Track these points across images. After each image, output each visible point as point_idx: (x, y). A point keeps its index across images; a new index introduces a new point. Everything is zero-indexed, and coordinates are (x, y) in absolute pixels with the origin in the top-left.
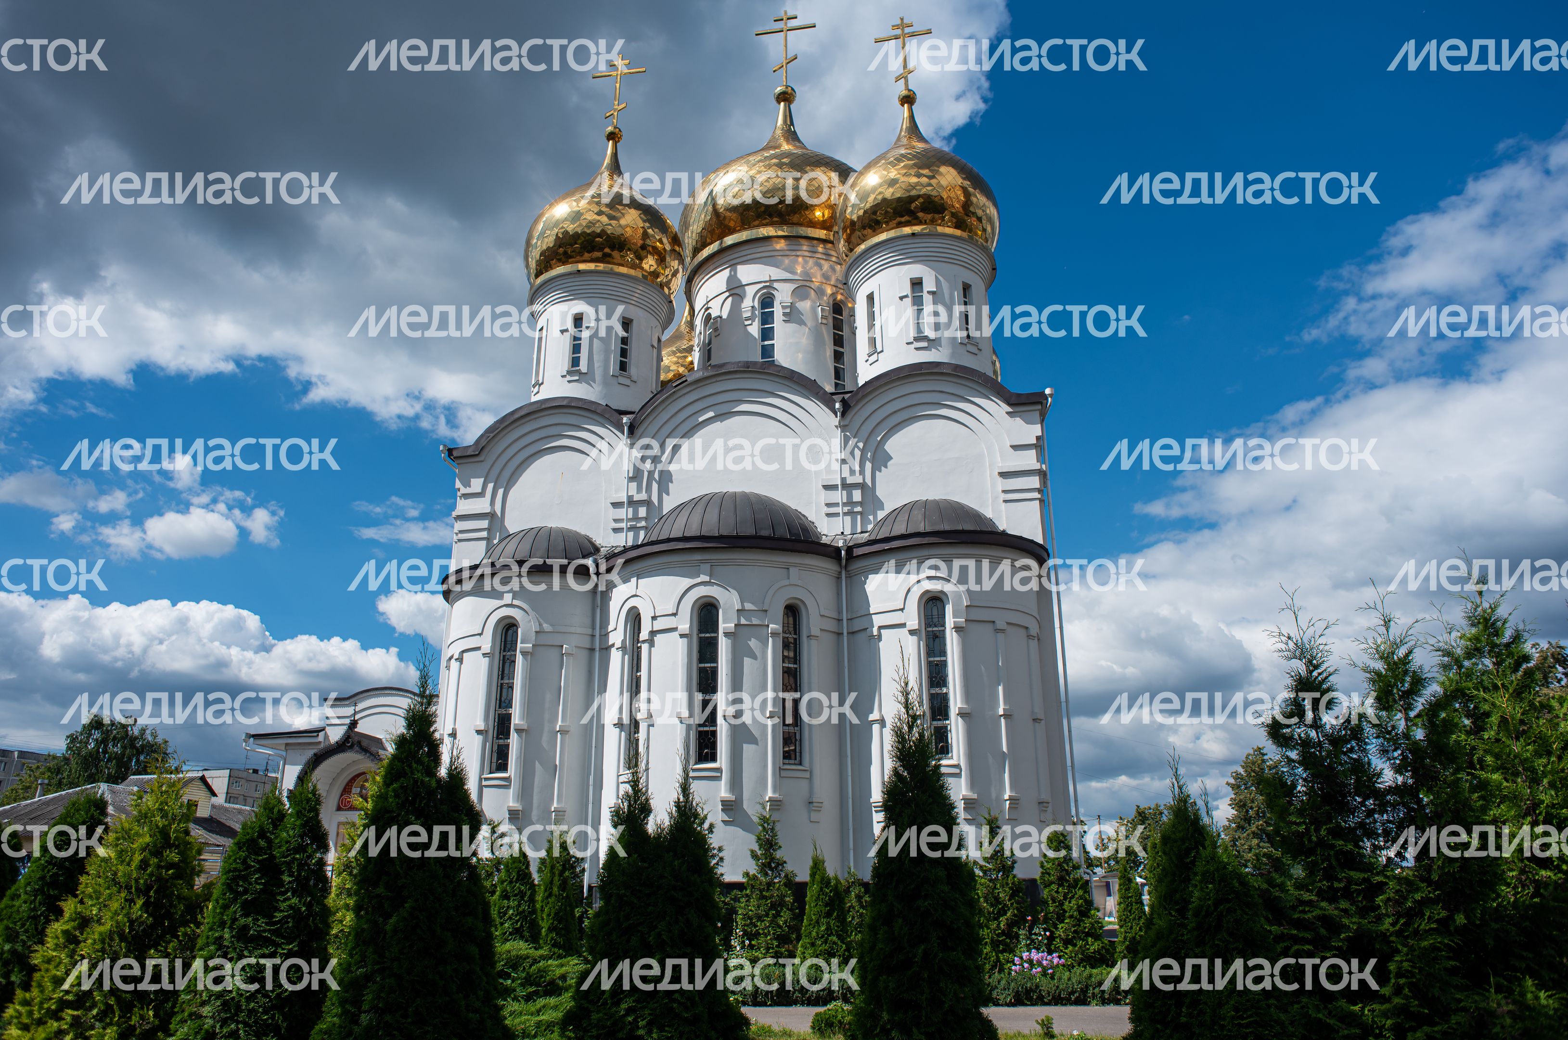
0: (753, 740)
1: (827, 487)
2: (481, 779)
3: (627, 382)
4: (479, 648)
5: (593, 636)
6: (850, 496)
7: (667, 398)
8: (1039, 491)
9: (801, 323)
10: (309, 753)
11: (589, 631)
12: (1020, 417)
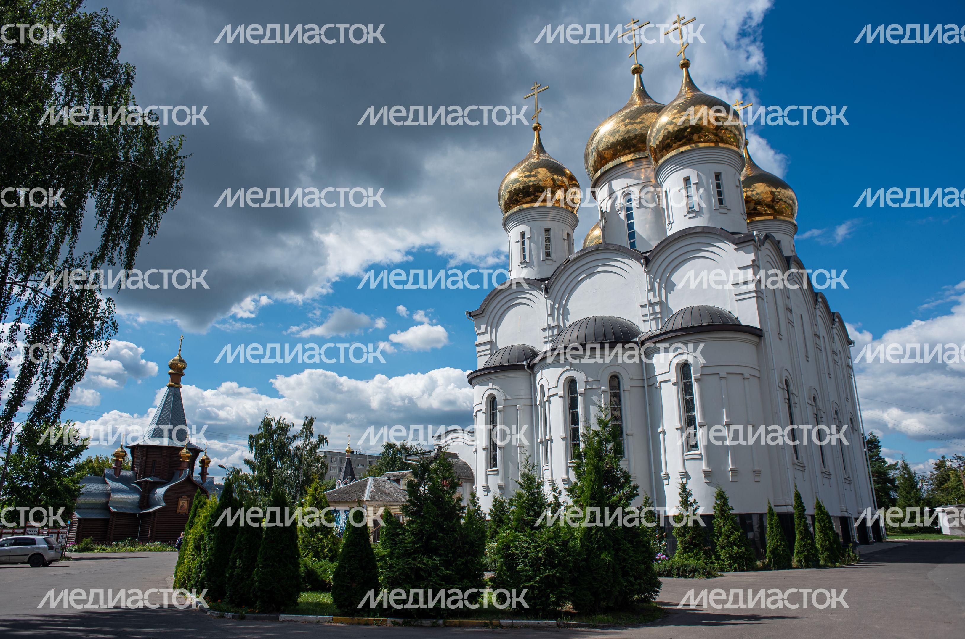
1: (641, 306)
2: (487, 471)
3: (550, 262)
4: (482, 410)
5: (532, 399)
6: (654, 309)
7: (562, 271)
11: (530, 397)
12: (742, 250)
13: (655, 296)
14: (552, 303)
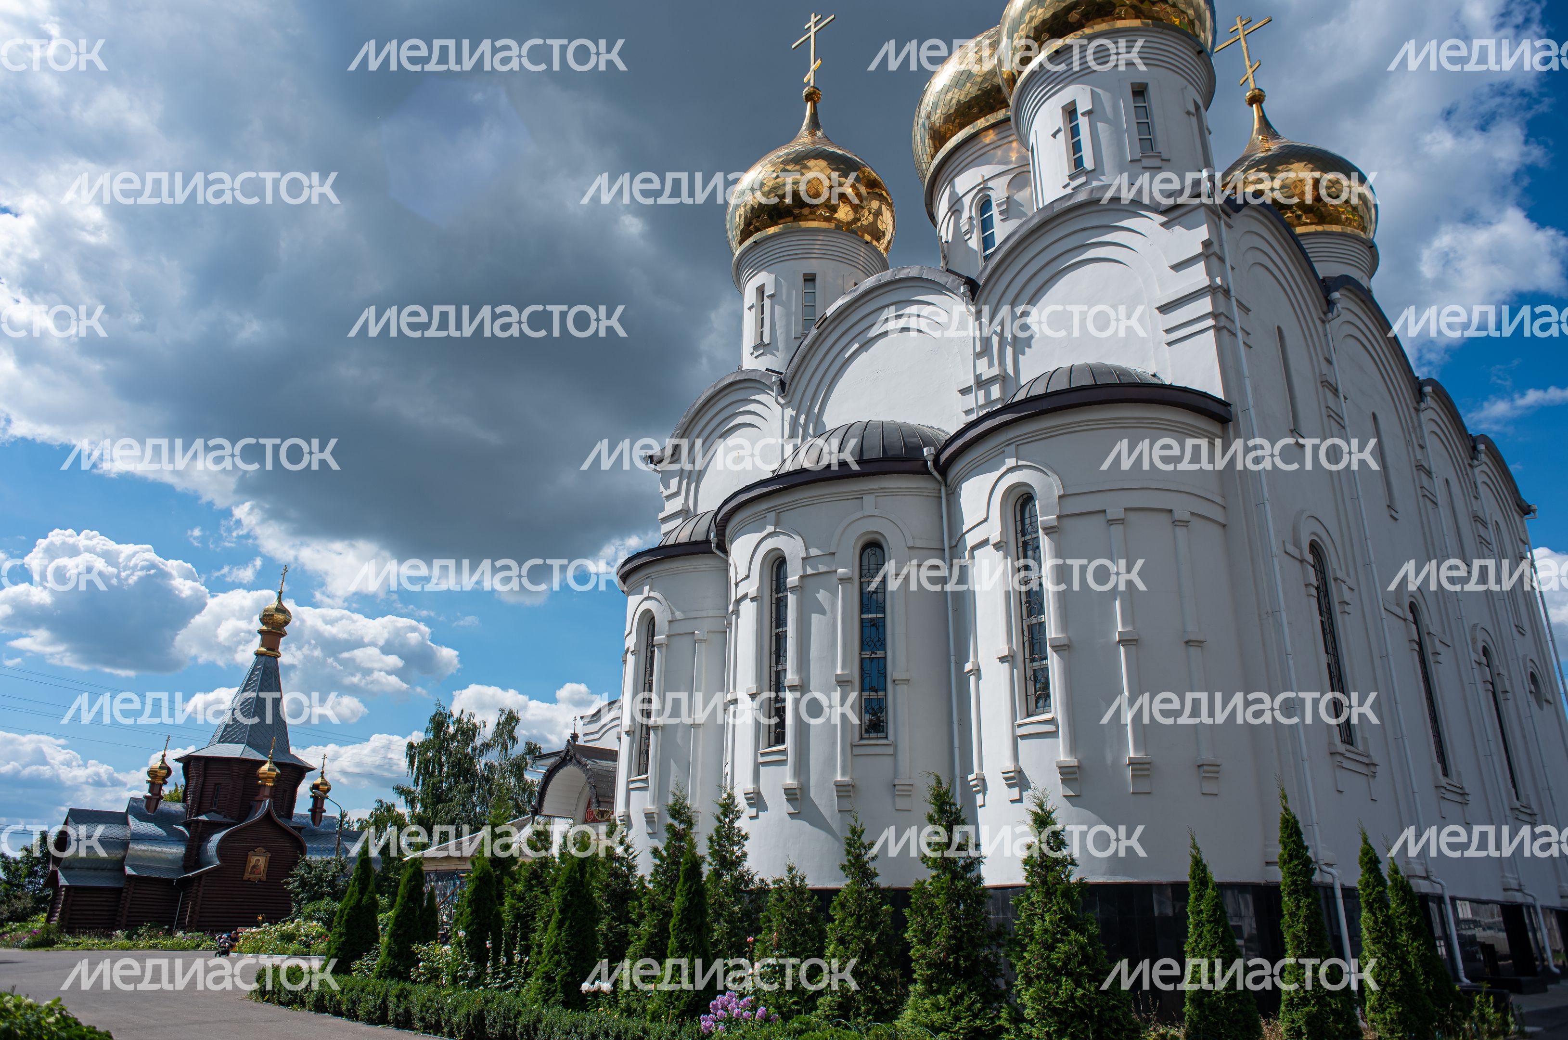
2: (628, 783)
6: (987, 394)
7: (814, 343)
8: (1212, 315)
9: (1021, 215)
11: (723, 613)
12: (1179, 224)
13: (991, 364)
14: (794, 413)
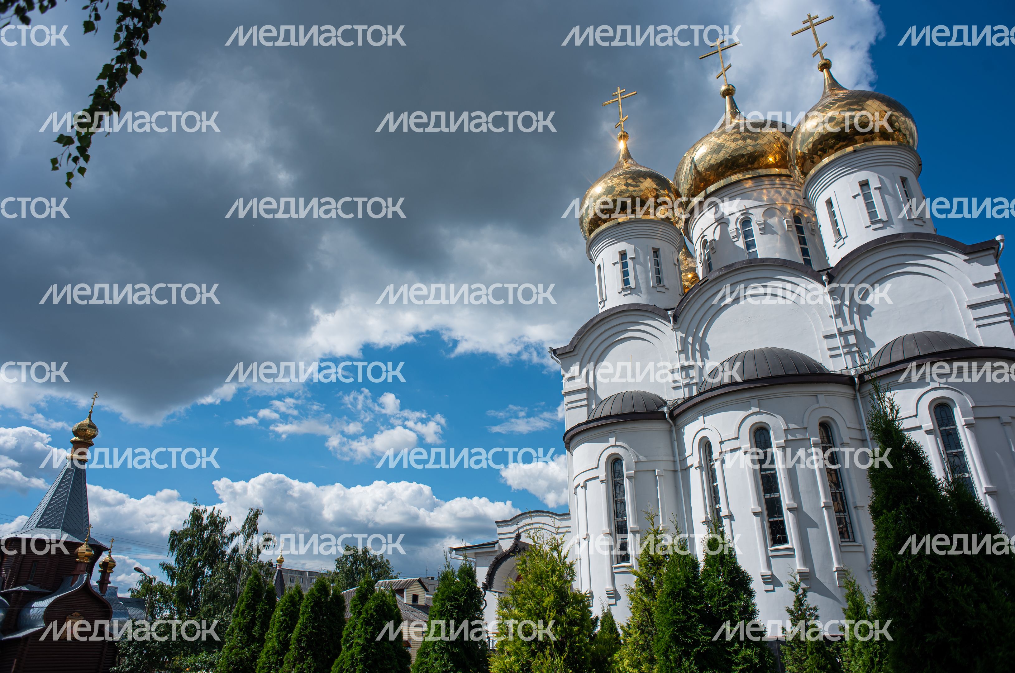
0: (814, 525)
1: (827, 337)
2: (612, 568)
3: (663, 289)
4: (597, 478)
5: (674, 461)
6: (846, 340)
7: (696, 294)
8: (1007, 314)
9: (774, 233)
10: (492, 559)
12: (977, 261)
13: (845, 323)
14: (684, 335)
